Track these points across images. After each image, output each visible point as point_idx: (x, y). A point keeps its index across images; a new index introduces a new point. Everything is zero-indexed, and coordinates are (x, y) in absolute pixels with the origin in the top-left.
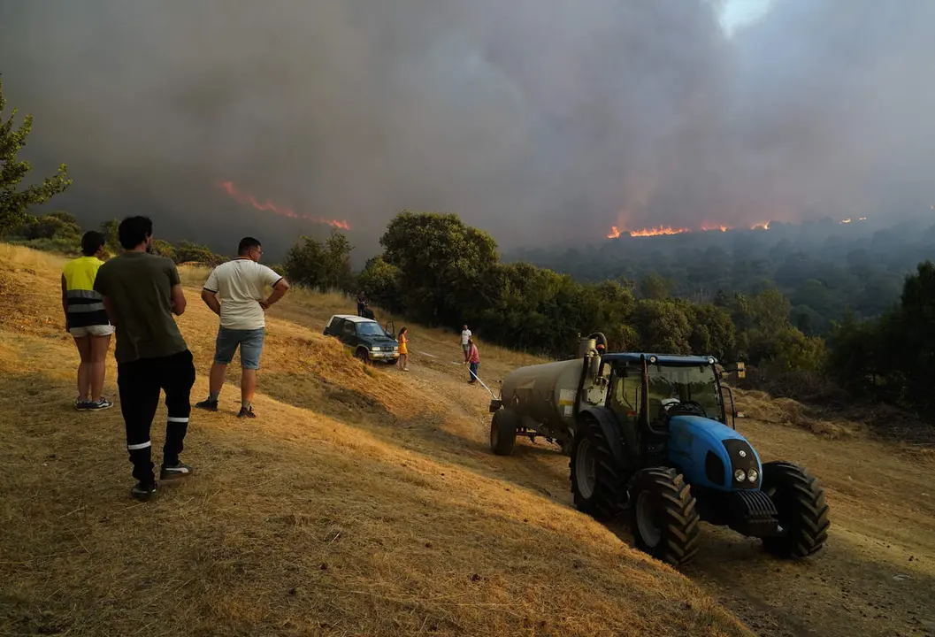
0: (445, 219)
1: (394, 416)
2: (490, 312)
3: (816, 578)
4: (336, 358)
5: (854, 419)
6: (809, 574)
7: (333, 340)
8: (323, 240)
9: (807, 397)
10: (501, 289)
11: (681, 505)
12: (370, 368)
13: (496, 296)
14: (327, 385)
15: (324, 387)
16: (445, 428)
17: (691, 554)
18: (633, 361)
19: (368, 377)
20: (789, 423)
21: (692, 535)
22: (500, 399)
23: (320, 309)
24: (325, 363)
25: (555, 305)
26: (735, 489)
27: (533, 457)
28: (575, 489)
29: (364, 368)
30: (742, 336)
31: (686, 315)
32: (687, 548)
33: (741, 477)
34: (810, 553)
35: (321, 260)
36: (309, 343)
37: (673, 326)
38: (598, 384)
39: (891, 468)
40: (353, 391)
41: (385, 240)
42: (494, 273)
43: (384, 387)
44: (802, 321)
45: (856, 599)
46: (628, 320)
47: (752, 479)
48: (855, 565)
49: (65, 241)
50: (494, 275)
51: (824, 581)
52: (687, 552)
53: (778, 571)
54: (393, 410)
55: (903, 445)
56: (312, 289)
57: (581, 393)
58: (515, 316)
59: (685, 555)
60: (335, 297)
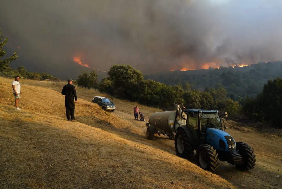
0: (127, 67)
1: (116, 128)
2: (142, 95)
3: (253, 177)
4: (97, 110)
5: (251, 126)
6: (251, 176)
7: (96, 104)
8: (89, 73)
9: (237, 120)
10: (145, 88)
11: (214, 156)
12: (107, 113)
13: (143, 90)
14: (96, 119)
15: (95, 119)
16: (132, 131)
17: (217, 171)
18: (195, 112)
19: (107, 116)
20: (232, 128)
21: (217, 165)
22: (149, 122)
23: (89, 94)
24: (94, 112)
25: (161, 93)
26: (229, 151)
27: (160, 140)
28: (177, 150)
29: (106, 113)
30: (215, 101)
31: (199, 95)
32: (216, 169)
33: (230, 147)
34: (250, 169)
35: (88, 79)
36: (89, 105)
37: (195, 99)
38: (181, 118)
39: (263, 141)
40: (103, 120)
41: (109, 73)
42: (142, 83)
43: (112, 119)
44: (232, 97)
45: (267, 183)
46: (182, 97)
47: (233, 147)
48: (264, 173)
49: (6, 73)
50: (142, 84)
51: (256, 178)
52: (216, 170)
53: (242, 175)
54: (115, 126)
55: (266, 134)
56: (86, 88)
57: (176, 121)
58: (149, 96)
59: (215, 171)
60: (92, 90)
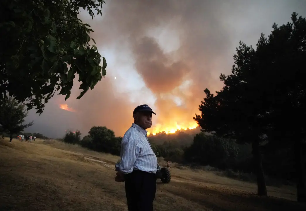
2: (114, 148)
8: (74, 132)
13: (115, 144)
20: (175, 167)
41: (90, 132)
42: (114, 139)
47: (159, 170)
